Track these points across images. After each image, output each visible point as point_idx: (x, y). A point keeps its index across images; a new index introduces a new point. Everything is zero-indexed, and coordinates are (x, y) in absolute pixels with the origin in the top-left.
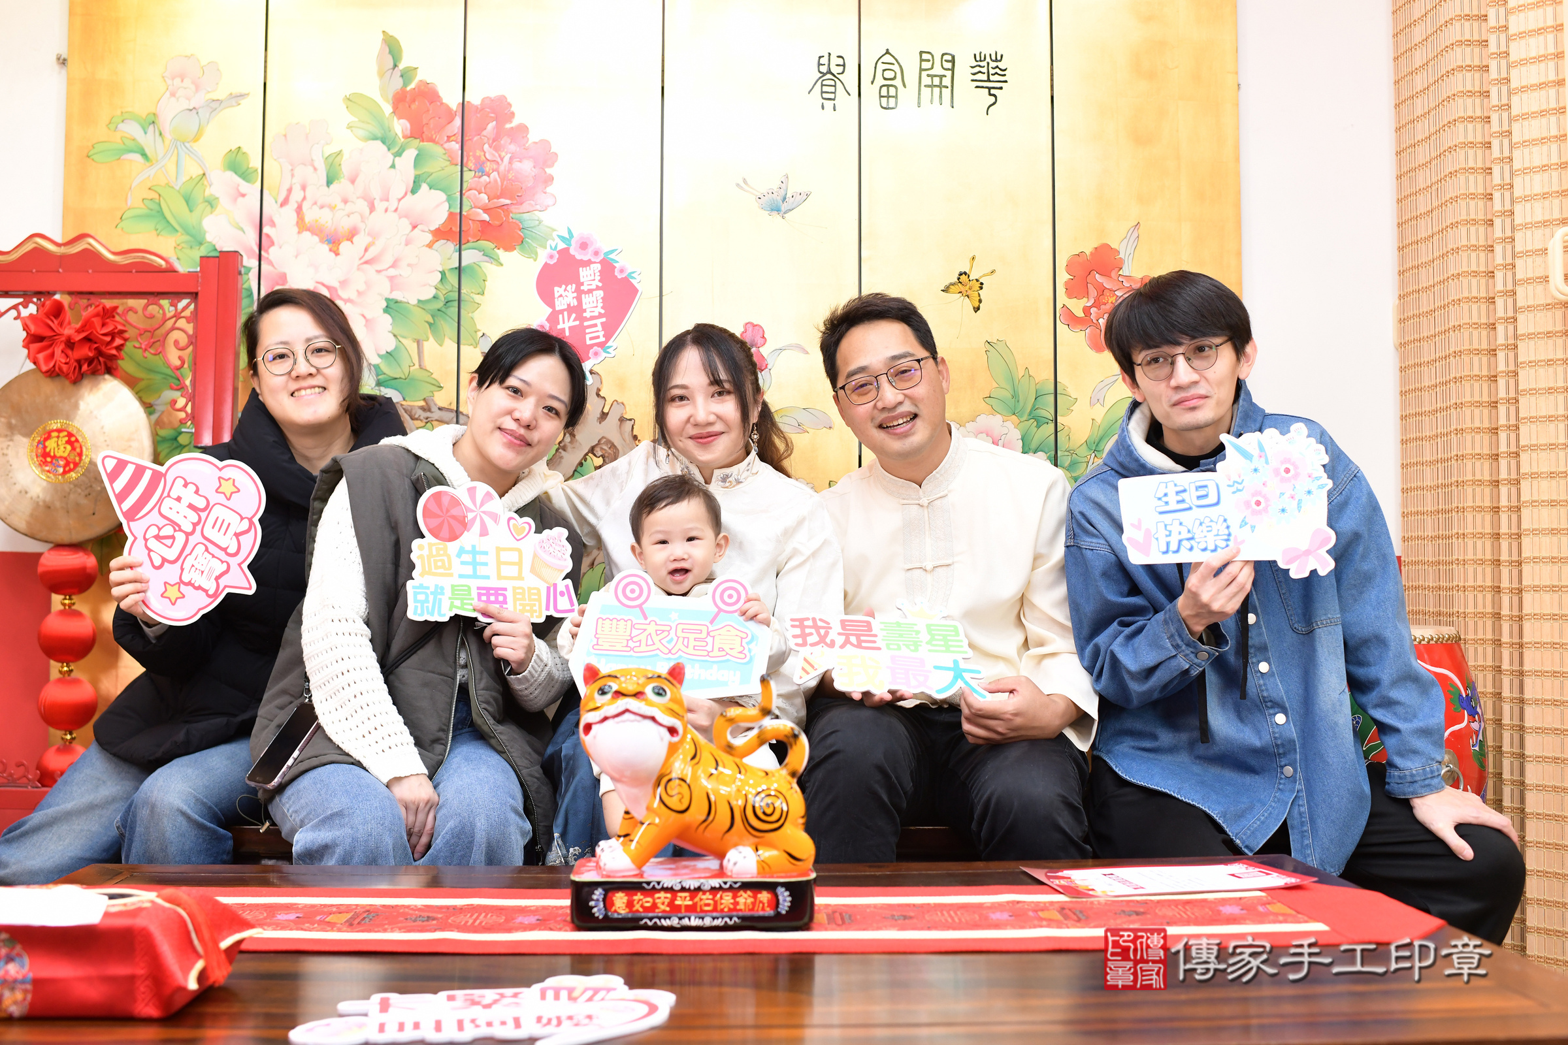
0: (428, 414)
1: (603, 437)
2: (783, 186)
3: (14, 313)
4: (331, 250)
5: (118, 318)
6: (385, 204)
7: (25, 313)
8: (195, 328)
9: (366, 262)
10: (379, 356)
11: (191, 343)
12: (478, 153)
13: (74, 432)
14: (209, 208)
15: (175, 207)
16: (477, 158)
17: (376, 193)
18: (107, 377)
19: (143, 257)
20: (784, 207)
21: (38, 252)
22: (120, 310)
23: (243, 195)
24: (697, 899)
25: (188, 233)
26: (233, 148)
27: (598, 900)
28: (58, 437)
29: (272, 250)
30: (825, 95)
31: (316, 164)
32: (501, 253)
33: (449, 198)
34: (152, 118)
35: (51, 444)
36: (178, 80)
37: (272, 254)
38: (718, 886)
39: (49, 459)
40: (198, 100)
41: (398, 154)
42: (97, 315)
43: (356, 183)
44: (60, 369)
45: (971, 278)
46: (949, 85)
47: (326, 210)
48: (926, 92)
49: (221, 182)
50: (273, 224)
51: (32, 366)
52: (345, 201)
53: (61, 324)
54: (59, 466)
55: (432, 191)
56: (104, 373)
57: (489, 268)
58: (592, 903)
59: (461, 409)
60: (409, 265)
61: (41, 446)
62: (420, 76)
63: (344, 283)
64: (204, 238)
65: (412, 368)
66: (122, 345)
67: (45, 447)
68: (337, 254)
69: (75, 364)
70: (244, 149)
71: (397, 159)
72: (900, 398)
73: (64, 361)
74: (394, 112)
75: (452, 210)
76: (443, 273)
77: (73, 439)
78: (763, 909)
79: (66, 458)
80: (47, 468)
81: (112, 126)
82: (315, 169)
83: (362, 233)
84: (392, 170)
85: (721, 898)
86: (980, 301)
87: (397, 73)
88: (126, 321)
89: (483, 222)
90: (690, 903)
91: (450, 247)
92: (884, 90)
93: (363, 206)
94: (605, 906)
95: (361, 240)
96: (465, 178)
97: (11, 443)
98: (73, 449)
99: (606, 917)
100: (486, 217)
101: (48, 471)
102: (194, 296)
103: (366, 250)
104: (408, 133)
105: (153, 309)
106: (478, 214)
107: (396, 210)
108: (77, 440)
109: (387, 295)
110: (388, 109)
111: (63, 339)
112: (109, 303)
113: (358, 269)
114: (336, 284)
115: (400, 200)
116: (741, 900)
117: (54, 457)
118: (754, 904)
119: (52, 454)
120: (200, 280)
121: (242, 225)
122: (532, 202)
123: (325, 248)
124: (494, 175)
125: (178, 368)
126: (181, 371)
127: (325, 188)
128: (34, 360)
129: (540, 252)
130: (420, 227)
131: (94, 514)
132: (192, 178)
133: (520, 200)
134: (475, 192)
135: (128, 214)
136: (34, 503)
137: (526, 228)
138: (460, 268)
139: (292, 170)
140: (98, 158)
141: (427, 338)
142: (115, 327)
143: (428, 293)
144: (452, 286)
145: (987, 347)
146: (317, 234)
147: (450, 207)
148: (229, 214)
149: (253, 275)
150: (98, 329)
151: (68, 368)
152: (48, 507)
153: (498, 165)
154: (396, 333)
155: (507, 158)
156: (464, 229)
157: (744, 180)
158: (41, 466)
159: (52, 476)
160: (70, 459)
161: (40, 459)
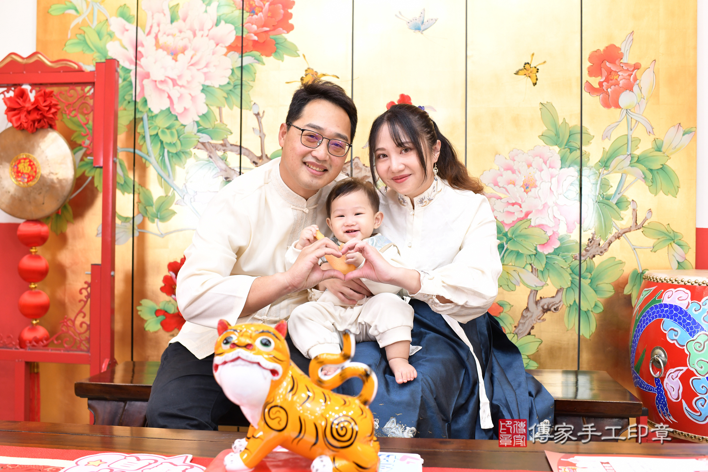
0: (225, 148)
2: (422, 15)
3: (2, 96)
4: (173, 59)
5: (54, 98)
6: (201, 33)
7: (8, 95)
8: (94, 102)
9: (192, 65)
10: (199, 116)
11: (92, 111)
12: (251, 2)
13: (32, 160)
14: (109, 38)
15: (92, 37)
16: (251, 5)
17: (196, 27)
18: (49, 129)
19: (66, 64)
20: (422, 27)
21: (13, 62)
22: (54, 93)
23: (127, 30)
25: (99, 51)
26: (122, 4)
28: (24, 162)
29: (143, 60)
31: (165, 12)
32: (264, 58)
33: (236, 28)
35: (21, 167)
37: (142, 61)
39: (20, 174)
41: (209, 4)
42: (41, 96)
43: (187, 21)
44: (23, 125)
45: (531, 66)
47: (170, 37)
49: (116, 24)
50: (143, 46)
51: (10, 125)
52: (180, 32)
53: (24, 101)
54: (25, 178)
55: (227, 24)
56: (48, 128)
57: (258, 66)
59: (242, 145)
60: (215, 66)
61: (16, 167)
63: (180, 77)
64: (106, 52)
65: (216, 123)
66: (56, 112)
67: (18, 168)
68: (176, 61)
69: (31, 123)
70: (128, 5)
71: (208, 8)
73: (24, 121)
75: (237, 35)
76: (233, 70)
77: (32, 163)
79: (28, 174)
80: (19, 179)
82: (165, 15)
83: (189, 49)
84: (205, 13)
86: (537, 79)
88: (59, 99)
89: (254, 41)
91: (236, 56)
93: (190, 34)
95: (189, 53)
96: (244, 17)
97: (1, 166)
98: (32, 168)
100: (256, 38)
101: (20, 181)
102: (93, 84)
103: (192, 58)
105: (72, 92)
106: (251, 36)
107: (207, 36)
108: (34, 164)
109: (203, 82)
111: (25, 109)
112: (48, 89)
113: (188, 69)
114: (175, 77)
115: (209, 30)
117: (22, 173)
119: (21, 171)
120: (96, 75)
121: (127, 46)
122: (281, 29)
123: (170, 57)
124: (260, 14)
125: (86, 124)
126: (87, 126)
127: (170, 25)
128: (10, 121)
129: (286, 57)
130: (220, 45)
131: (43, 204)
132: (100, 22)
133: (275, 28)
134: (250, 24)
135: (69, 43)
136: (13, 198)
137: (277, 44)
138: (242, 67)
139: (153, 16)
140: (53, 13)
141: (224, 106)
142: (51, 102)
143: (225, 81)
144: (238, 77)
145: (541, 106)
146: (165, 50)
147: (236, 33)
148: (120, 41)
149: (132, 74)
150: (41, 103)
151: (28, 125)
152: (20, 200)
153: (262, 8)
154: (208, 103)
155: (267, 4)
156: (244, 45)
157: (400, 13)
158: (16, 178)
159: (21, 183)
160: (30, 174)
161: (16, 174)
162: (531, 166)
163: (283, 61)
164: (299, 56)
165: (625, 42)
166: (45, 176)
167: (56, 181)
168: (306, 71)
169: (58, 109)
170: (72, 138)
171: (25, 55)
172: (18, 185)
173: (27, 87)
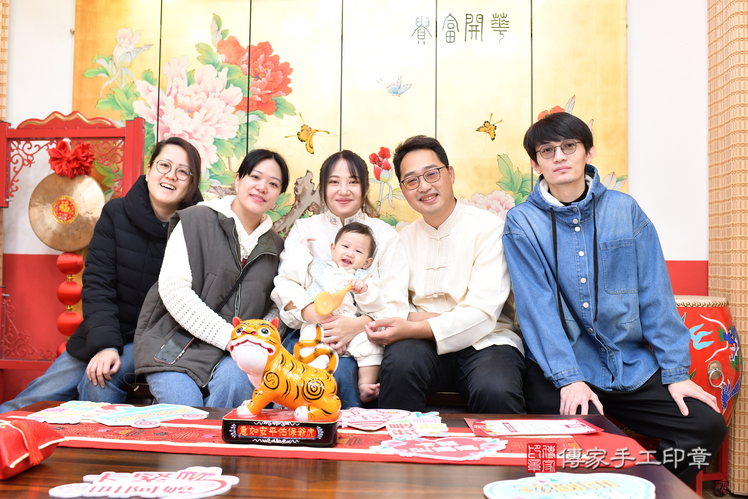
1: (313, 202)
2: (399, 81)
3: (46, 147)
4: (189, 116)
5: (90, 149)
6: (214, 94)
7: (51, 147)
8: (124, 153)
9: (205, 121)
10: (212, 165)
11: (122, 160)
12: (256, 69)
13: (71, 201)
14: (135, 98)
15: (120, 97)
16: (255, 71)
17: (210, 89)
18: (86, 176)
19: (101, 121)
20: (399, 92)
21: (56, 120)
22: (91, 146)
23: (151, 91)
24: (279, 431)
25: (126, 109)
26: (147, 69)
27: (233, 429)
28: (64, 203)
29: (163, 116)
30: (419, 37)
31: (183, 76)
32: (267, 116)
33: (243, 91)
34: (110, 57)
35: (61, 207)
36: (122, 39)
37: (163, 118)
38: (289, 424)
39: (60, 214)
40: (131, 48)
41: (220, 70)
42: (80, 148)
43: (201, 84)
44: (64, 172)
45: (490, 124)
46: (480, 30)
47: (187, 97)
48: (469, 34)
49: (141, 85)
50: (164, 105)
51: (53, 172)
52: (196, 93)
53: (65, 152)
54: (65, 216)
55: (236, 87)
56: (85, 174)
57: (261, 123)
58: (231, 431)
60: (225, 122)
61: (57, 207)
62: (230, 34)
63: (195, 131)
64: (133, 111)
65: (226, 170)
66: (92, 161)
67: (59, 208)
68: (192, 118)
69: (71, 170)
70: (151, 70)
71: (220, 73)
72: (430, 187)
73: (66, 169)
74: (218, 51)
75: (244, 96)
76: (240, 126)
77: (71, 204)
78: (310, 436)
79: (68, 213)
80: (60, 217)
81: (93, 62)
82: (183, 79)
83: (203, 108)
84: (217, 78)
85: (291, 430)
86: (495, 135)
87: (220, 33)
88: (94, 150)
89: (258, 102)
90: (276, 432)
91: (243, 114)
92: (448, 33)
93: (204, 95)
94: (236, 432)
95: (203, 111)
96: (250, 81)
97: (44, 206)
98: (71, 209)
99: (237, 437)
100: (260, 99)
101: (60, 219)
102: (123, 138)
103: (205, 115)
104: (224, 60)
105: (106, 145)
106: (256, 98)
107: (219, 97)
108: (72, 205)
109: (214, 136)
110: (215, 49)
111: (66, 159)
112: (86, 142)
113: (202, 124)
114: (191, 131)
115: (220, 92)
116: (300, 432)
117: (63, 213)
118: (306, 434)
119: (62, 211)
120: (126, 131)
121: (150, 105)
122: (281, 92)
123: (187, 115)
124: (263, 79)
125: (117, 172)
126: (118, 173)
127: (187, 87)
128: (54, 169)
129: (285, 115)
130: (230, 104)
131: (80, 238)
132: (128, 84)
133: (276, 90)
134: (255, 87)
135: (100, 101)
136: (55, 233)
137: (278, 104)
138: (248, 123)
139: (172, 79)
140: (87, 76)
141: (233, 157)
142: (88, 154)
143: (233, 135)
144: (244, 131)
145: (499, 158)
146: (183, 109)
147: (243, 95)
148: (144, 100)
149: (155, 128)
150: (80, 155)
151: (68, 172)
152: (60, 235)
153: (265, 74)
154: (218, 154)
155: (269, 71)
156: (250, 105)
157: (381, 80)
158: (57, 216)
159: (62, 221)
160: (69, 213)
161: (57, 213)
162: (490, 208)
163: (282, 119)
164: (296, 114)
165: (568, 104)
166: (82, 215)
167: (91, 219)
168: (302, 127)
169: (94, 159)
170: (102, 183)
171: (66, 114)
172: (59, 223)
173: (67, 140)
